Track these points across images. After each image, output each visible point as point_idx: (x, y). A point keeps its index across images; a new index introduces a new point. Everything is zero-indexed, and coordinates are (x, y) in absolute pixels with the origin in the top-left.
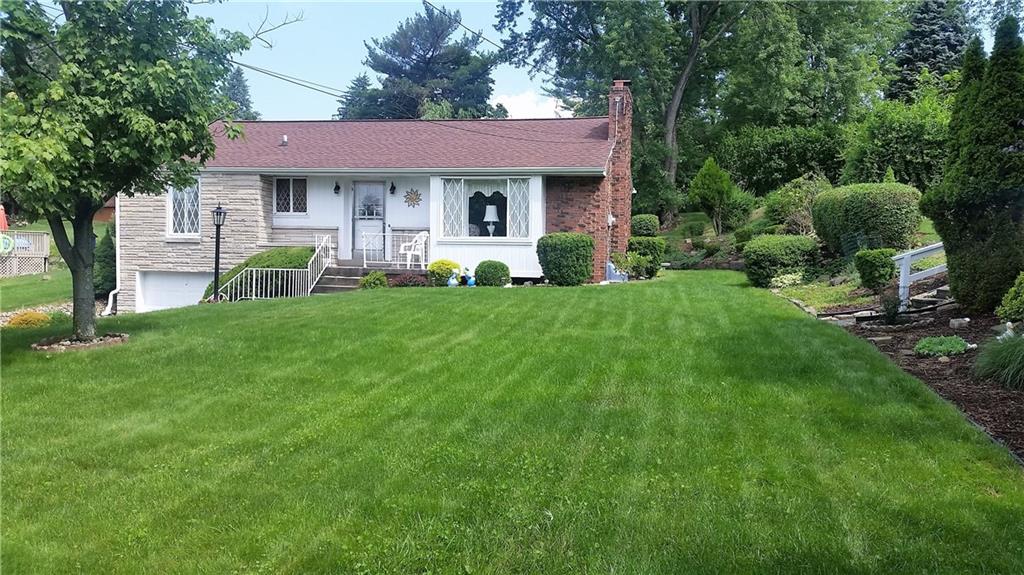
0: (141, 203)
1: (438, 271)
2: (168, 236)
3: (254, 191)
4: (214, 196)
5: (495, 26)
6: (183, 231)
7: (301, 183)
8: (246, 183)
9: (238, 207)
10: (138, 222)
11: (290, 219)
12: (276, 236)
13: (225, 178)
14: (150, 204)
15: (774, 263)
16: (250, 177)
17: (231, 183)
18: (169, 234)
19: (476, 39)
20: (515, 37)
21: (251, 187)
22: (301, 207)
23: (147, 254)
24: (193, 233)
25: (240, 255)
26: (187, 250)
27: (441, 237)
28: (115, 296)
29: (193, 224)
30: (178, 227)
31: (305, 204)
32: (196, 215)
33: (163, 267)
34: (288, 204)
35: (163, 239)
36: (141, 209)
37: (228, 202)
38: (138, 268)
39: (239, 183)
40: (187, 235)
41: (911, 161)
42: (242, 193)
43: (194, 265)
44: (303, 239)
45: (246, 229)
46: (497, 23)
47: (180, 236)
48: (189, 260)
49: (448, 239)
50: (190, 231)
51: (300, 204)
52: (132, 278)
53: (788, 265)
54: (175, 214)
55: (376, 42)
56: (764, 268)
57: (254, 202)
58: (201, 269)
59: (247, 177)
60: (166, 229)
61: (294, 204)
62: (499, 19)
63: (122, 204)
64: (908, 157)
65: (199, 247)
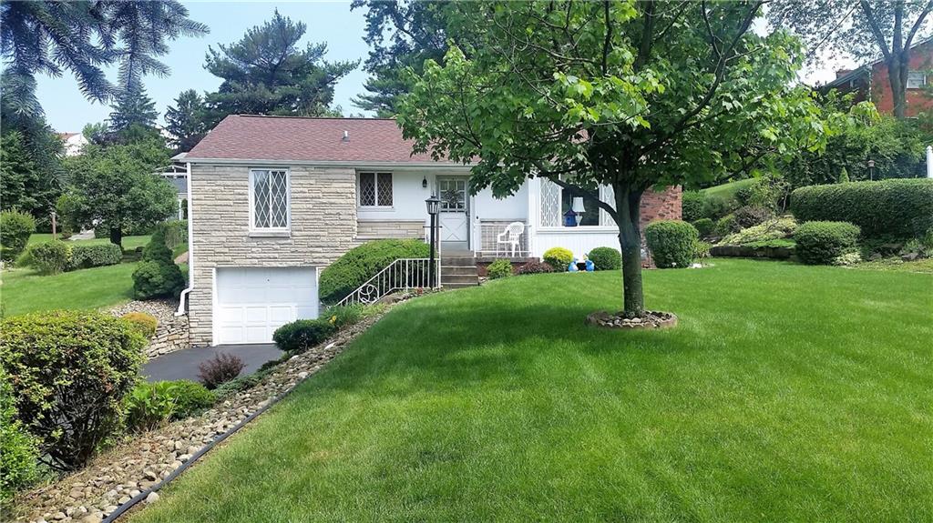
0: (220, 197)
1: (560, 258)
2: (251, 231)
3: (349, 185)
4: (306, 190)
5: (364, 39)
6: (267, 226)
7: (386, 178)
8: (340, 177)
9: (332, 201)
10: (215, 217)
11: (376, 212)
12: (363, 229)
13: (317, 171)
14: (229, 197)
15: (836, 245)
16: (346, 171)
17: (323, 177)
18: (253, 229)
19: (320, 51)
20: (380, 50)
21: (346, 181)
22: (386, 200)
23: (227, 250)
24: (279, 228)
25: (335, 248)
26: (274, 244)
27: (541, 228)
28: (187, 295)
29: (279, 218)
30: (262, 220)
31: (391, 198)
32: (283, 209)
33: (248, 263)
34: (373, 197)
35: (247, 233)
36: (219, 202)
37: (321, 195)
38: (215, 264)
39: (330, 177)
40: (272, 230)
41: (835, 165)
42: (336, 187)
43: (284, 259)
44: (390, 232)
45: (342, 222)
46: (366, 36)
47: (263, 230)
48: (277, 255)
49: (546, 228)
50: (275, 225)
51: (385, 198)
52: (207, 275)
53: (847, 246)
54: (257, 208)
55: (222, 47)
56: (828, 249)
57: (350, 195)
58: (291, 264)
59: (341, 171)
60: (249, 223)
61: (379, 198)
62: (368, 33)
63: (195, 197)
64: (835, 161)
65: (289, 241)
